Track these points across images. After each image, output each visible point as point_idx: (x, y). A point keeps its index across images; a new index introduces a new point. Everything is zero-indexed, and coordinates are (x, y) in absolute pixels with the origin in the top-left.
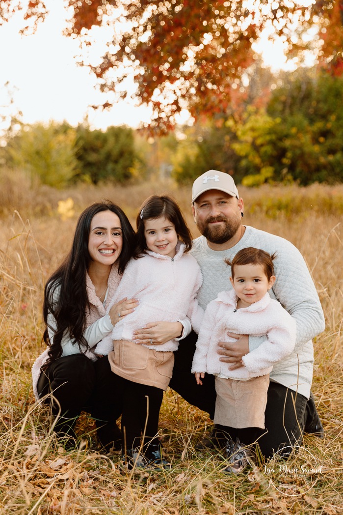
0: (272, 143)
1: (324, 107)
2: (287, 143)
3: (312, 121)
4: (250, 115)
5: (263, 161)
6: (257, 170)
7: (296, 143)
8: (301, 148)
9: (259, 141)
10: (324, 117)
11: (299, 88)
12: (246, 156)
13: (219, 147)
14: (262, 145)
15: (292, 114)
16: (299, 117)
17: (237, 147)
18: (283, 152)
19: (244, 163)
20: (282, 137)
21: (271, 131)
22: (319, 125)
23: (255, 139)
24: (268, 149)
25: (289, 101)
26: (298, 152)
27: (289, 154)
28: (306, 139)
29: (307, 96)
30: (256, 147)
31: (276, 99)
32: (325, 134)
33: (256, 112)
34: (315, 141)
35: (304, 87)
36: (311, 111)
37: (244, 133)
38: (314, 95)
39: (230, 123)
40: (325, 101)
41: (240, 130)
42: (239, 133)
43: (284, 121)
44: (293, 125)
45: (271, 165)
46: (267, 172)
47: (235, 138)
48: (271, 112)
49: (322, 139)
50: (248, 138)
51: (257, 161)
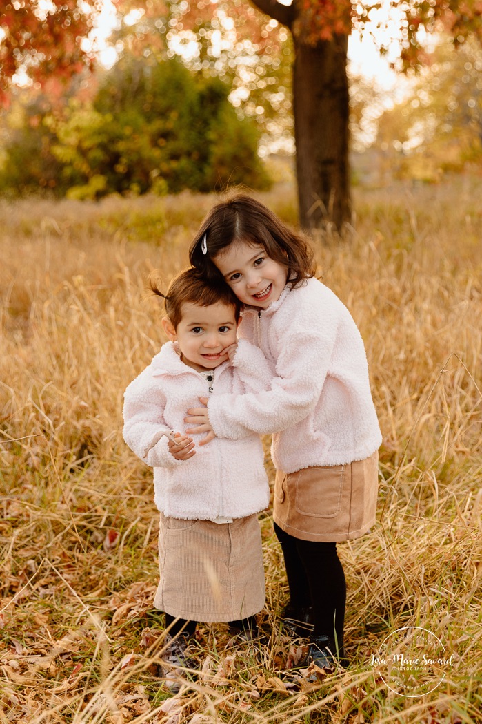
0: (102, 146)
1: (162, 103)
2: (121, 146)
3: (149, 120)
4: (73, 110)
5: (92, 168)
6: (85, 180)
7: (132, 146)
8: (138, 152)
9: (87, 144)
10: (163, 114)
11: (130, 80)
12: (71, 164)
13: (35, 152)
14: (90, 149)
15: (124, 110)
16: (132, 114)
17: (59, 151)
18: (115, 158)
19: (68, 172)
20: (114, 139)
21: (100, 132)
22: (157, 125)
23: (80, 142)
24: (97, 154)
25: (120, 95)
26: (134, 157)
27: (124, 160)
28: (143, 142)
29: (141, 89)
30: (82, 152)
31: (103, 93)
32: (166, 135)
33: (82, 106)
34: (155, 144)
35: (137, 78)
36: (147, 107)
37: (67, 134)
38: (149, 86)
39: (49, 121)
40: (164, 94)
41: (61, 130)
42: (61, 134)
43: (116, 119)
44: (127, 124)
45: (102, 173)
46: (98, 182)
47: (55, 139)
48: (98, 107)
49: (162, 142)
50: (72, 139)
51: (85, 168)
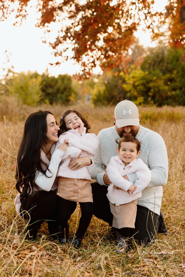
0: (143, 84)
1: (170, 66)
2: (151, 85)
3: (164, 74)
4: (132, 70)
5: (138, 94)
6: (135, 98)
7: (156, 84)
8: (158, 87)
9: (137, 84)
10: (171, 71)
11: (158, 56)
12: (130, 91)
13: (116, 86)
14: (138, 86)
15: (154, 69)
16: (157, 71)
17: (125, 86)
18: (149, 89)
19: (128, 95)
20: (149, 82)
21: (143, 78)
22: (168, 75)
23: (134, 82)
24: (141, 88)
25: (153, 63)
26: (157, 89)
27: (152, 91)
28: (161, 83)
29: (162, 60)
30: (135, 87)
31: (145, 62)
32: (171, 80)
33: (136, 68)
34: (166, 84)
35: (160, 56)
36: (164, 68)
37: (129, 79)
38: (166, 60)
39: (122, 74)
40: (171, 63)
41: (127, 77)
42: (126, 79)
43: (150, 73)
44: (154, 75)
45: (143, 96)
46: (141, 99)
47: (124, 81)
48: (143, 68)
49: (169, 83)
50: (131, 81)
51: (136, 93)
